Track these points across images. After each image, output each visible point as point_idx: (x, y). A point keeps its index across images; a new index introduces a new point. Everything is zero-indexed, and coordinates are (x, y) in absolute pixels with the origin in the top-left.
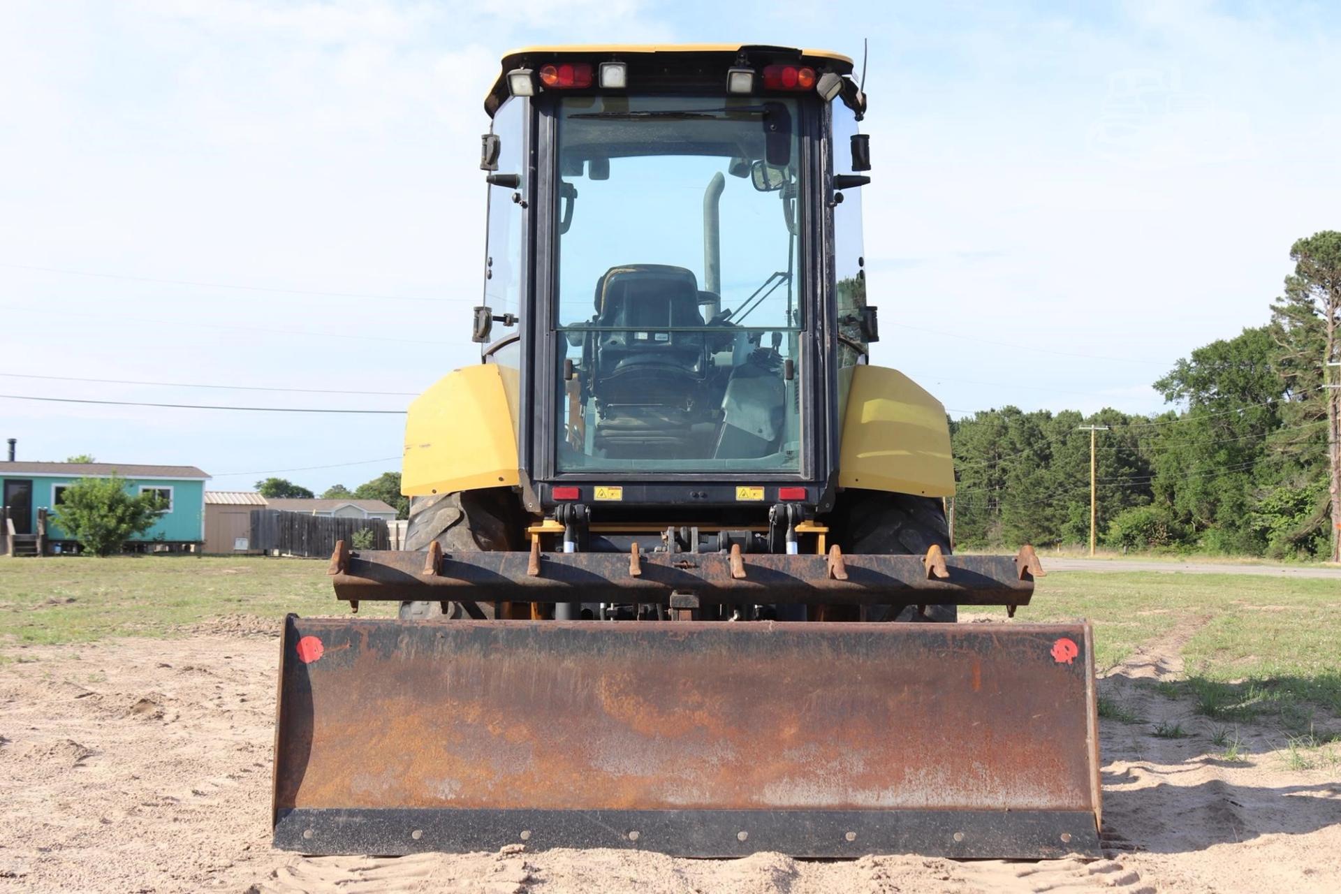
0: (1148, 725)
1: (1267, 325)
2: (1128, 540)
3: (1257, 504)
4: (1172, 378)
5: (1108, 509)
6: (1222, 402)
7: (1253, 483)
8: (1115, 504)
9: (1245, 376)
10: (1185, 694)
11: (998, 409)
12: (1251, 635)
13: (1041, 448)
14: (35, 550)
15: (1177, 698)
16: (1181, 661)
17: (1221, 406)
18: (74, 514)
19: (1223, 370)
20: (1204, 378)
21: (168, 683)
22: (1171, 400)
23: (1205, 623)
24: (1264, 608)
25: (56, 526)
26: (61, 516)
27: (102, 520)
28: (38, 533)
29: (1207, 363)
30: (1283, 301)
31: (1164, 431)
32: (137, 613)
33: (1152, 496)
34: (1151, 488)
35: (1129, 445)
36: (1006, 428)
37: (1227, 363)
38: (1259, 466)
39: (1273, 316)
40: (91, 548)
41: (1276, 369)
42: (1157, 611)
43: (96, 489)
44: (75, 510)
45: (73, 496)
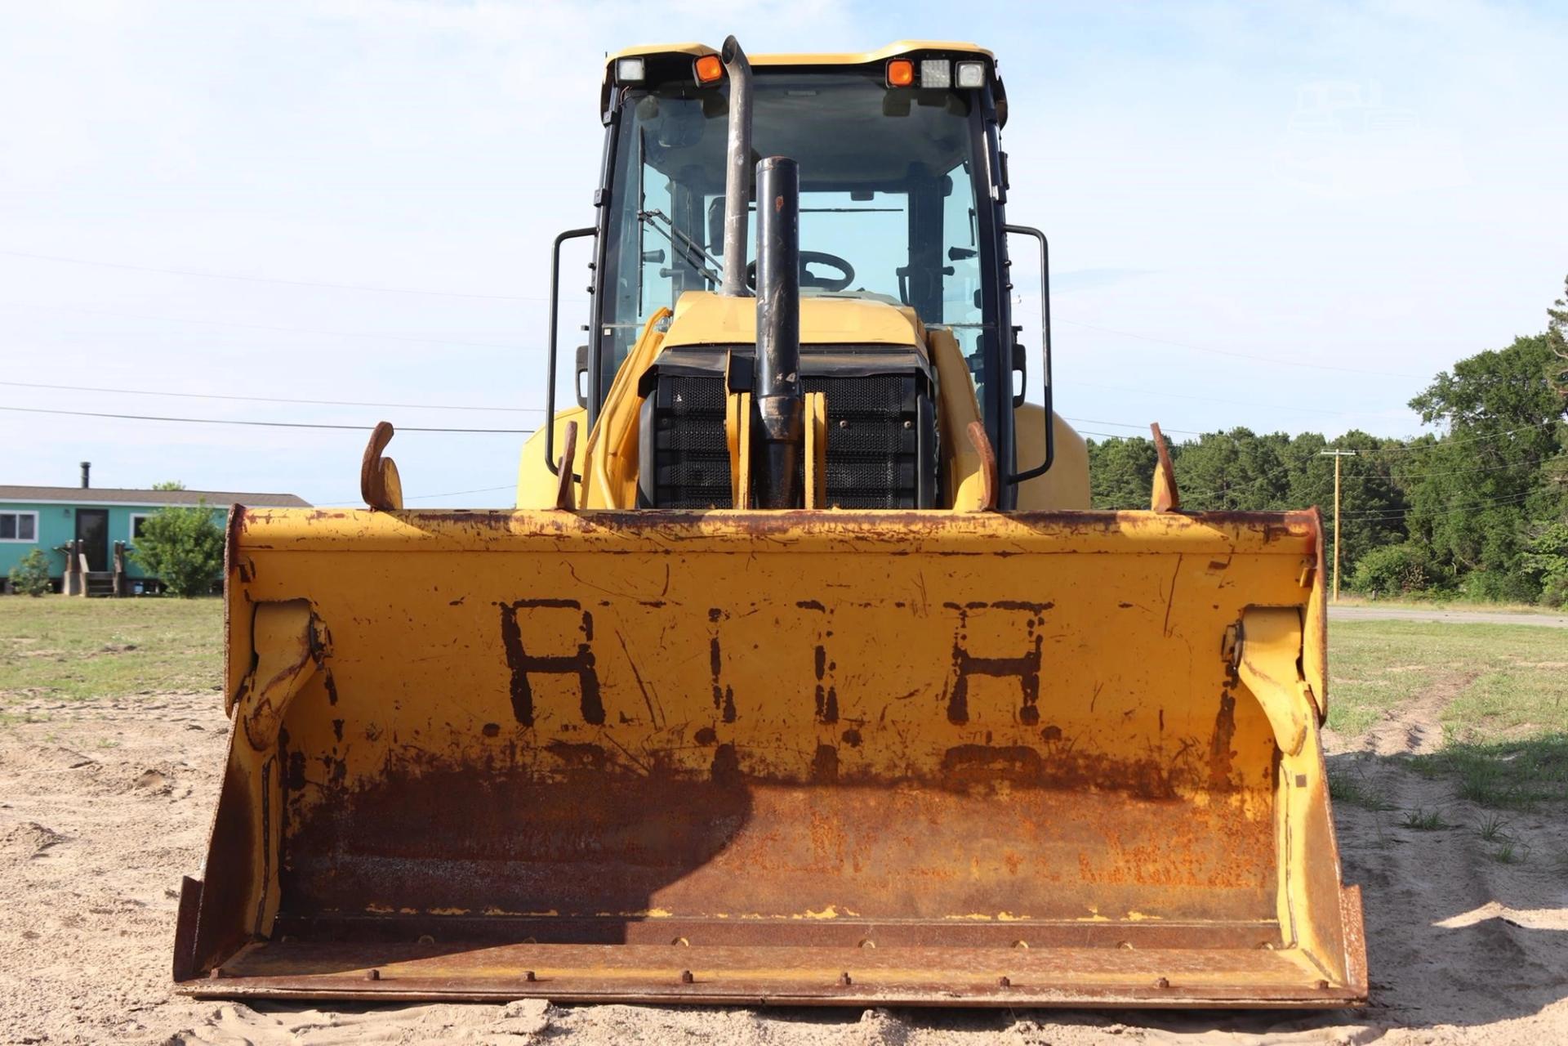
0: (1397, 812)
1: (1544, 333)
2: (1378, 585)
3: (1530, 542)
4: (1431, 394)
5: (1354, 548)
6: (1490, 422)
7: (1525, 518)
8: (1363, 542)
9: (1517, 394)
10: (1446, 772)
11: (1226, 431)
12: (1525, 697)
13: (1276, 477)
14: (112, 590)
15: (1435, 777)
16: (1440, 730)
17: (1487, 427)
18: (154, 549)
19: (1492, 385)
20: (1468, 395)
21: (195, 749)
22: (1430, 420)
23: (1468, 682)
24: (1540, 665)
25: (135, 562)
26: (139, 552)
27: (187, 555)
28: (115, 571)
29: (1472, 377)
30: (1563, 304)
31: (1421, 456)
32: (196, 663)
33: (1406, 532)
34: (1405, 523)
35: (1380, 473)
36: (1235, 452)
37: (1496, 377)
38: (1533, 498)
39: (1551, 323)
40: (175, 588)
41: (1554, 384)
42: (1411, 668)
43: (181, 520)
44: (156, 544)
45: (154, 528)
